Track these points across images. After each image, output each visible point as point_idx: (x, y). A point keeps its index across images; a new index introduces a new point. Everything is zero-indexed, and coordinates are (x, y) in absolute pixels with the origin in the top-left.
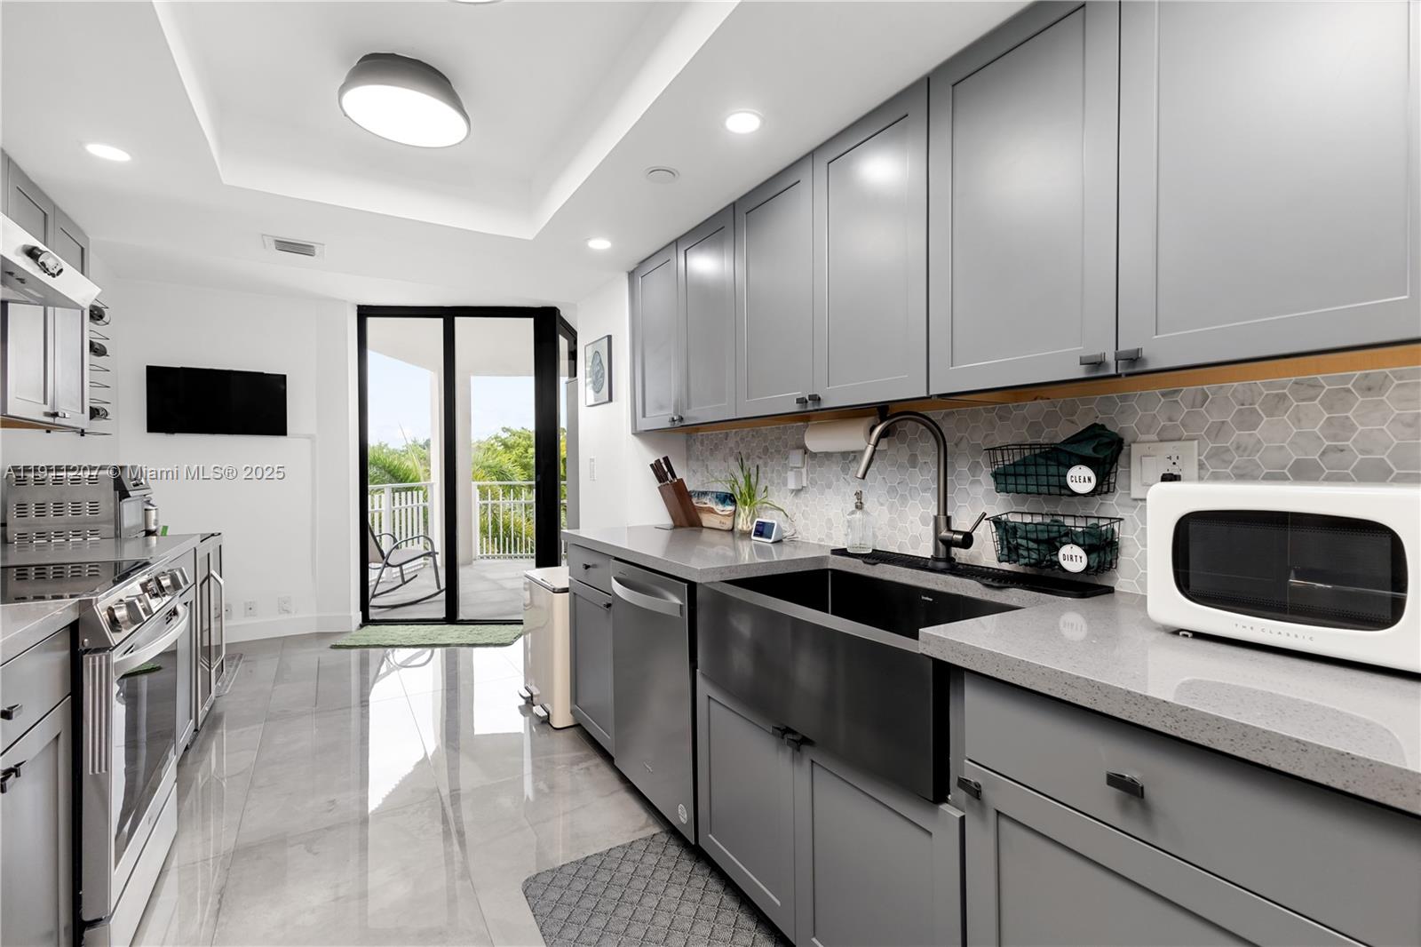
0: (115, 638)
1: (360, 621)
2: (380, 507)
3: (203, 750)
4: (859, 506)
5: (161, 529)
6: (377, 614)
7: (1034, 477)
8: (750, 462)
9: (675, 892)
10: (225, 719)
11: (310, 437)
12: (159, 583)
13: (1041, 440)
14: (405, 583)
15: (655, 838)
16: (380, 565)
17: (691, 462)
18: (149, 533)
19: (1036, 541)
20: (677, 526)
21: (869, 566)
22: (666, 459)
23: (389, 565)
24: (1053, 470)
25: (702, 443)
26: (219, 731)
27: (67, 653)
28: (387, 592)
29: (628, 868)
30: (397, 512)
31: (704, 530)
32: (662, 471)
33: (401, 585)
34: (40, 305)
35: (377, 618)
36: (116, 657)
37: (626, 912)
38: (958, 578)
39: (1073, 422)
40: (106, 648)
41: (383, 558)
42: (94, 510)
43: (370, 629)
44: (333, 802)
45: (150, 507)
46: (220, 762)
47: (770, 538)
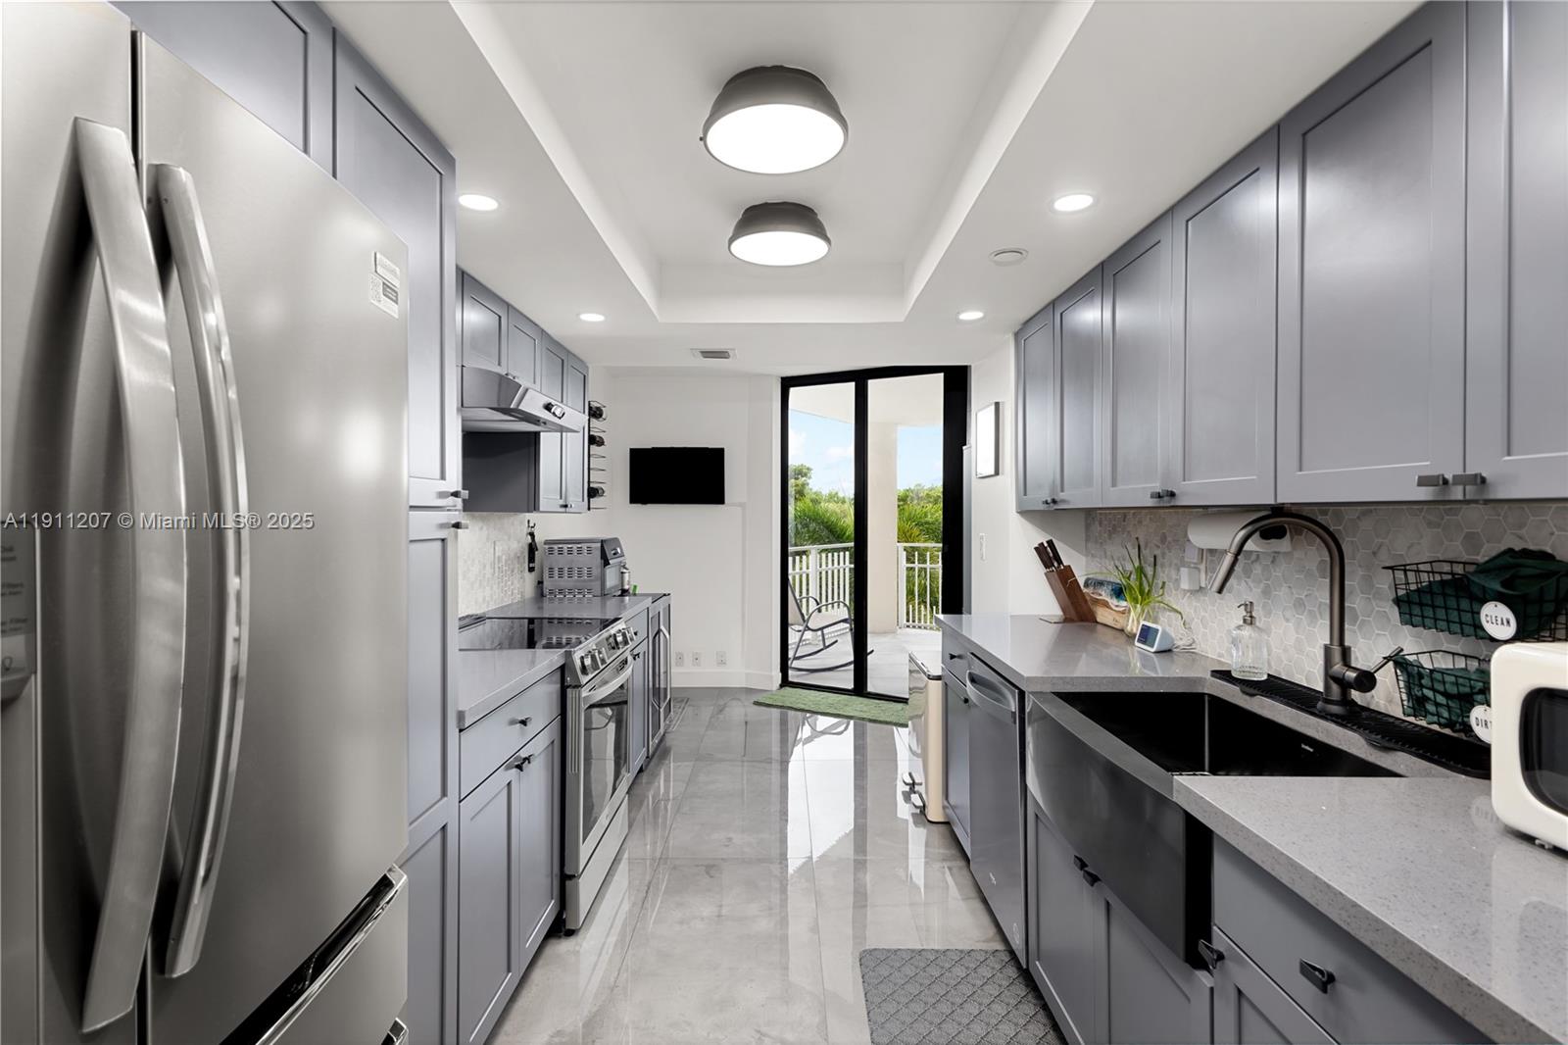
0: (584, 679)
1: (780, 682)
2: (808, 568)
3: (655, 775)
4: (1250, 620)
5: (632, 588)
6: (798, 676)
7: (1444, 611)
8: (1148, 551)
9: (999, 1009)
10: (672, 753)
11: (742, 505)
12: (615, 640)
13: (1479, 558)
14: (826, 647)
15: (997, 954)
16: (801, 628)
17: (1089, 545)
18: (624, 592)
19: (1445, 694)
20: (1067, 620)
21: (1247, 698)
22: (1050, 543)
23: (810, 629)
24: (1465, 604)
25: (1100, 524)
26: (667, 762)
27: (559, 686)
28: (810, 655)
29: (960, 972)
30: (824, 573)
31: (1099, 627)
32: (1047, 555)
33: (822, 650)
34: (556, 431)
35: (796, 680)
36: (584, 693)
37: (945, 1008)
38: (1341, 728)
39: (1521, 538)
40: (579, 686)
41: (804, 621)
42: (589, 575)
43: (788, 690)
44: (730, 839)
45: (625, 571)
46: (667, 788)
47: (1152, 646)
